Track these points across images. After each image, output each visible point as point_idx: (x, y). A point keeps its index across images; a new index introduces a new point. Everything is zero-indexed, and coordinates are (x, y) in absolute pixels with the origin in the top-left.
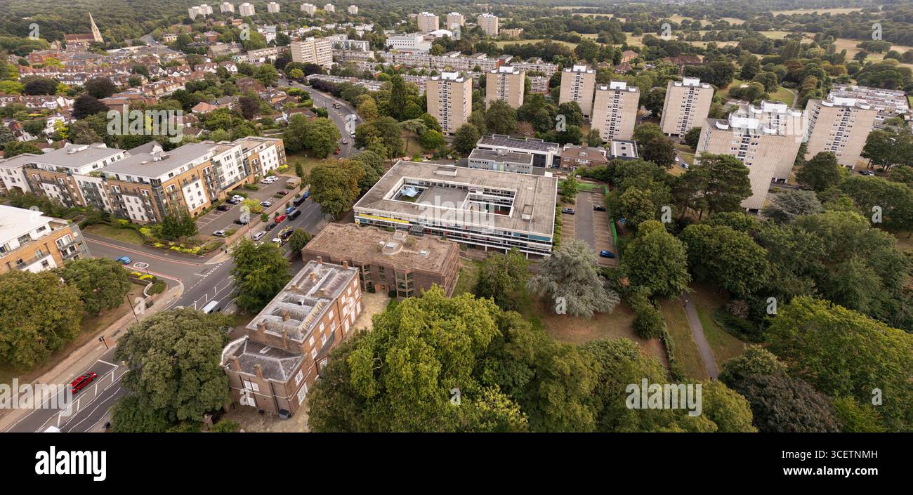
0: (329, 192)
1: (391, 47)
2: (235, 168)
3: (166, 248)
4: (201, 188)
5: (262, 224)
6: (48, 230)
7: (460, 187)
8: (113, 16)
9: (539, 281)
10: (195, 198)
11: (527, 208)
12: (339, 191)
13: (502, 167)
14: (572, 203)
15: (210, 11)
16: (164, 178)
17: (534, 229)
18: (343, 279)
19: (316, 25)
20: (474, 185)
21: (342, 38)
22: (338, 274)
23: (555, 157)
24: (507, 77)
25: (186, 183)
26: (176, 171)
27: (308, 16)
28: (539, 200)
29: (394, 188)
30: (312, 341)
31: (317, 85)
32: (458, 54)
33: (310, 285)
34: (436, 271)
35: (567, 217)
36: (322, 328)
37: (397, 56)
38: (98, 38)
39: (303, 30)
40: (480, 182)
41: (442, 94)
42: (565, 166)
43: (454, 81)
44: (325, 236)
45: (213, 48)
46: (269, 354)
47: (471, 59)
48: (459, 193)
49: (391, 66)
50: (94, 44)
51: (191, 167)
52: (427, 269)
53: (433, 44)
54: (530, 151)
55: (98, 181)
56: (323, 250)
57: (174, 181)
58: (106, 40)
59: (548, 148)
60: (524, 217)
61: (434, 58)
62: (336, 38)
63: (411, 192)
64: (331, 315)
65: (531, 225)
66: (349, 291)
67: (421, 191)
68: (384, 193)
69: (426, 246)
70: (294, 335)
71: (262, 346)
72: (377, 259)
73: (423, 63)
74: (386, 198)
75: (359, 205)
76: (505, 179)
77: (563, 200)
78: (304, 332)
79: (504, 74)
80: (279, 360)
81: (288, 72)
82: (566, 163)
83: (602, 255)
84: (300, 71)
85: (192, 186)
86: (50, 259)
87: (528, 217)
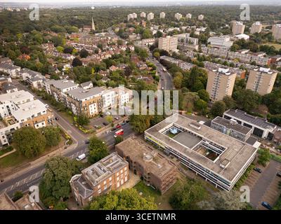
0: (135, 123)
1: (209, 43)
2: (111, 100)
3: (78, 128)
4: (96, 107)
5: (111, 128)
6: (46, 113)
7: (198, 137)
8: (101, 18)
9: (206, 204)
10: (93, 110)
11: (225, 161)
12: (139, 123)
13: (228, 132)
14: (264, 165)
15: (136, 16)
16: (83, 100)
17: (223, 174)
18: (121, 165)
19: (178, 26)
20: (206, 138)
21: (186, 36)
22: (121, 162)
23: (270, 133)
24: (263, 74)
25: (91, 104)
26: (88, 98)
27: (177, 21)
28: (237, 158)
29: (167, 127)
30: (99, 187)
31: (162, 62)
32: (247, 51)
33: (109, 163)
34: (160, 177)
35: (256, 173)
36: (105, 183)
37: (210, 50)
38: (94, 28)
39: (171, 29)
40: (210, 137)
41: (216, 80)
42: (275, 141)
43: (224, 74)
44: (126, 143)
45: (130, 36)
46: (84, 185)
47: (253, 56)
48: (196, 140)
49: (203, 56)
50: (92, 30)
51: (94, 97)
52: (156, 174)
53: (234, 43)
54: (254, 126)
55: (66, 96)
56: (122, 149)
57: (86, 102)
58: (96, 29)
59: (268, 126)
60: (221, 165)
61: (230, 53)
62: (184, 36)
63: (174, 131)
64: (110, 179)
65: (223, 171)
66: (122, 171)
67: (179, 132)
68: (161, 128)
69: (162, 163)
70: (93, 181)
71: (84, 181)
72: (139, 161)
73: (223, 55)
74: (160, 131)
75: (148, 132)
76: (224, 140)
77: (259, 162)
78: (97, 182)
79: (262, 72)
80: (86, 189)
81: (153, 53)
82: (276, 139)
83: (263, 205)
84: (158, 54)
85: (93, 105)
86: (44, 122)
87: (223, 166)
